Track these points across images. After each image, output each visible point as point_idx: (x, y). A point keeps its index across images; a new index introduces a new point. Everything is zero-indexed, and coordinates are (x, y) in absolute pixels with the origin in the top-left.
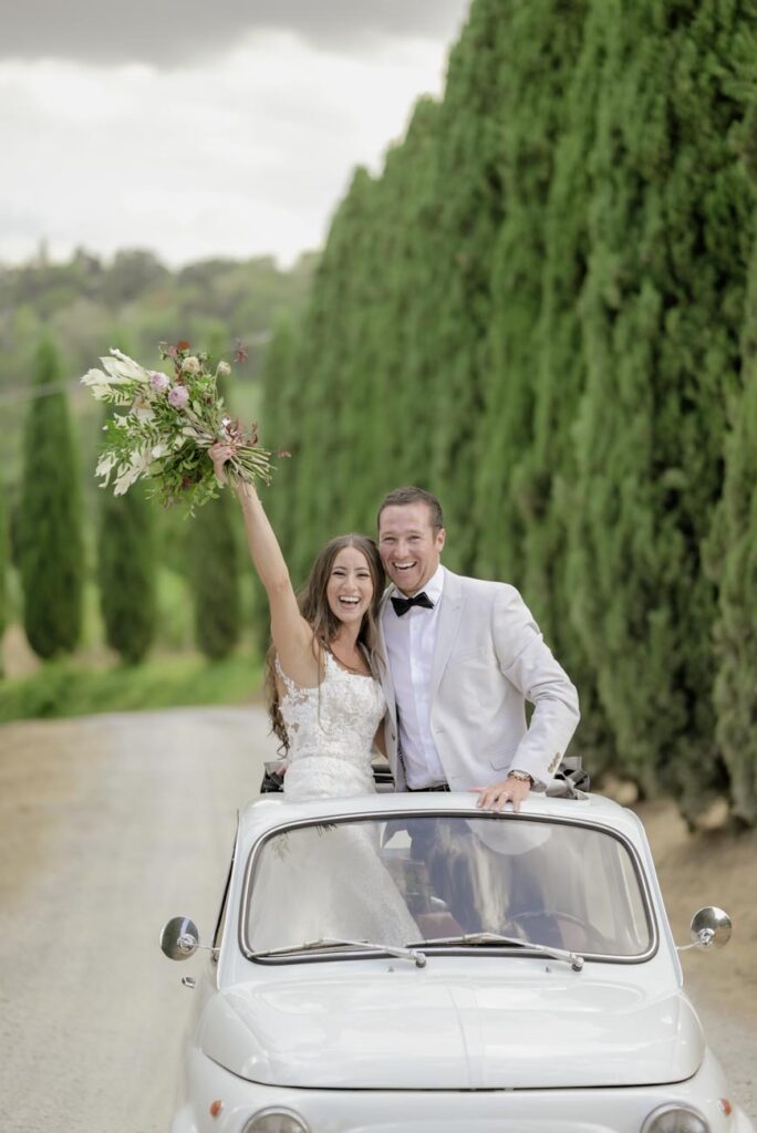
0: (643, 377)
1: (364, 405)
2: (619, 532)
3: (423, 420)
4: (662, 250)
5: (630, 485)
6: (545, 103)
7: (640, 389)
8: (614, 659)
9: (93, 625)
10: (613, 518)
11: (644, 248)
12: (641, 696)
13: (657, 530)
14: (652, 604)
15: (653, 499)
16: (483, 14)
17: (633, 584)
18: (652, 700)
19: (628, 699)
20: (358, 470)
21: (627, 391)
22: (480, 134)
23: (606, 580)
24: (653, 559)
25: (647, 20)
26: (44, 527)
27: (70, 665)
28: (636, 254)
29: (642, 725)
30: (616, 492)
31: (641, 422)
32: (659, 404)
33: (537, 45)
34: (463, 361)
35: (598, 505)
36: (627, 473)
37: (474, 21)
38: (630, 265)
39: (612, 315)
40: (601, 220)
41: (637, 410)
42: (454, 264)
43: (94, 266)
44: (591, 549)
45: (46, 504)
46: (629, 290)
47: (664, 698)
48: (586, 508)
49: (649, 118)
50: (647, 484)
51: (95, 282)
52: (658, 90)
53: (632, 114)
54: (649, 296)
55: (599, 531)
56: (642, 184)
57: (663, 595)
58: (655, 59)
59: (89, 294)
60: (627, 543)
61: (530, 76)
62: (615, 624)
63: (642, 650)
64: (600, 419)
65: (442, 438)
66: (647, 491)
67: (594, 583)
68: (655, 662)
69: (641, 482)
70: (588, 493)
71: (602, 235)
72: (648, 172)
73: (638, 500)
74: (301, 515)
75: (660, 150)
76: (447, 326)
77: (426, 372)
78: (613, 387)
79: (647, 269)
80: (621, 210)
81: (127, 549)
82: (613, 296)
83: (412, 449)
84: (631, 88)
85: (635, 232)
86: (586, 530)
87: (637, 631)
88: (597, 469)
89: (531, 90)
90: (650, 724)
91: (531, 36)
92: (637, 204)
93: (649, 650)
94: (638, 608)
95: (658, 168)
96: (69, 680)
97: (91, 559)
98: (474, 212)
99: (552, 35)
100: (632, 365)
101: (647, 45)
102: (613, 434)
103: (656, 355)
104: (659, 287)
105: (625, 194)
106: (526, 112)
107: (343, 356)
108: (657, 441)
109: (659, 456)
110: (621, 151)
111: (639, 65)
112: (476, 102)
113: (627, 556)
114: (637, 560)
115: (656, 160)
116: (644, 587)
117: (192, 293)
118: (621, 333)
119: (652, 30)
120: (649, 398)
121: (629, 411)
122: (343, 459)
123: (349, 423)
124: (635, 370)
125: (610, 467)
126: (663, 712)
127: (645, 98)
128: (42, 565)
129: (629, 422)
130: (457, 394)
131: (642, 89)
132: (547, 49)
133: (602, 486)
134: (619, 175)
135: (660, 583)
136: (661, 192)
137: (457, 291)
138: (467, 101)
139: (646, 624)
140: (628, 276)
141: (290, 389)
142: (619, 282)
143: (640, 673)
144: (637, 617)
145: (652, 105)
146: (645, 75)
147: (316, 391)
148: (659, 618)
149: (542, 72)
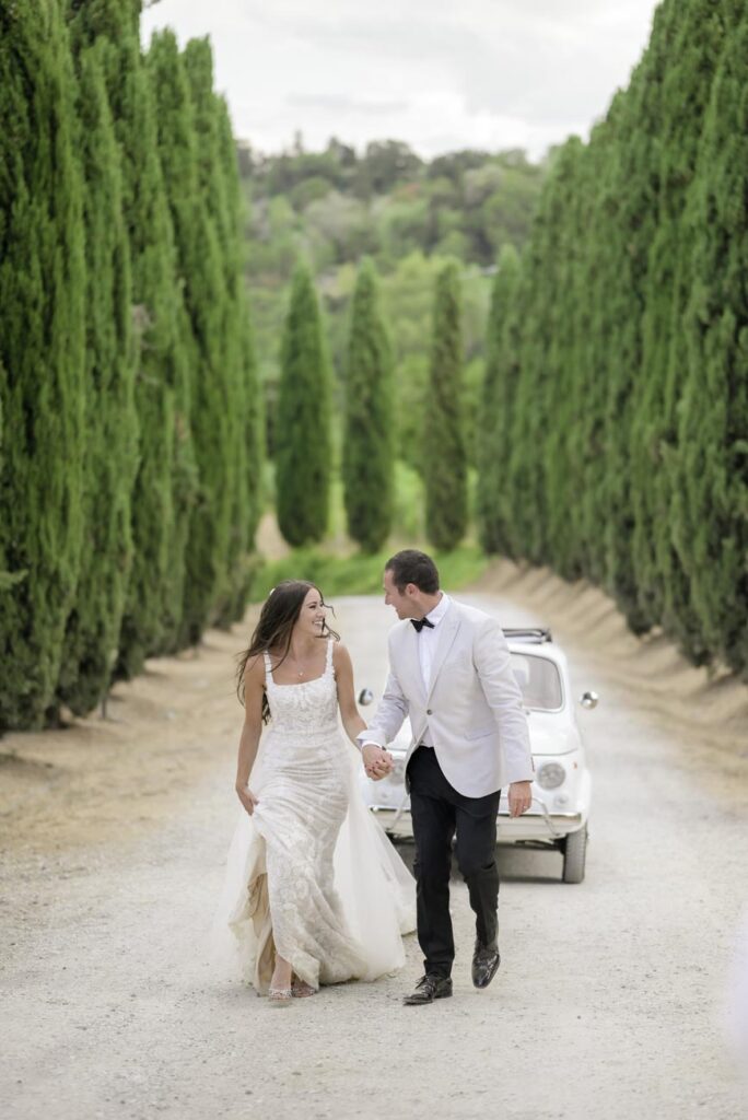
0: (722, 374)
1: (567, 343)
2: (704, 481)
3: (602, 368)
4: (739, 285)
5: (712, 449)
6: (689, 140)
7: (720, 383)
8: (699, 571)
9: (338, 517)
10: (700, 471)
11: (727, 284)
12: (716, 597)
13: (729, 482)
14: (724, 534)
15: (727, 460)
16: (654, 54)
17: (712, 518)
18: (723, 600)
19: (708, 599)
20: (560, 398)
21: (712, 384)
22: (649, 149)
23: (694, 517)
24: (726, 503)
25: (733, 121)
26: (297, 429)
27: (317, 551)
28: (721, 288)
29: (717, 618)
30: (702, 453)
31: (720, 405)
32: (733, 394)
33: (685, 96)
34: (630, 327)
35: (690, 462)
36: (710, 440)
37: (646, 58)
38: (718, 295)
39: (704, 328)
40: (698, 261)
41: (717, 397)
42: (625, 251)
43: (348, 155)
44: (685, 492)
45: (299, 409)
46: (716, 312)
47: (731, 599)
48: (683, 464)
49: (732, 192)
50: (723, 448)
51: (348, 172)
52: (739, 172)
53: (721, 188)
54: (728, 318)
55: (690, 481)
56: (727, 237)
57: (733, 527)
58: (738, 150)
59: (341, 185)
60: (709, 489)
61: (679, 119)
62: (700, 546)
63: (717, 565)
64: (695, 402)
65: (614, 387)
66: (724, 453)
67: (687, 517)
68: (725, 575)
69: (719, 449)
70: (685, 454)
71: (699, 271)
72: (731, 230)
73: (716, 460)
74: (517, 430)
75: (739, 215)
76: (620, 301)
77: (606, 330)
78: (703, 379)
79: (727, 298)
80: (711, 255)
81: (369, 452)
82: (704, 315)
83: (596, 390)
84: (722, 169)
85: (721, 271)
86: (682, 479)
87: (714, 552)
88: (691, 437)
89: (679, 129)
90: (723, 617)
91: (681, 88)
92: (723, 251)
93: (722, 566)
94: (715, 536)
95: (737, 228)
96: (316, 565)
97: (337, 458)
98: (642, 211)
99: (697, 88)
100: (716, 364)
101: (732, 140)
102: (703, 413)
103: (731, 359)
104: (735, 311)
105: (715, 244)
106: (675, 146)
107: (553, 298)
108: (730, 420)
109: (731, 430)
110: (713, 213)
111: (727, 153)
112: (646, 123)
113: (709, 499)
114: (715, 503)
115: (735, 222)
116: (719, 520)
117: (442, 186)
118: (709, 343)
119: (736, 129)
120: (726, 390)
121: (713, 398)
122: (550, 387)
123: (555, 358)
124: (717, 369)
125: (700, 435)
126: (731, 609)
127: (730, 178)
128: (294, 462)
129: (713, 406)
130: (625, 354)
131: (728, 171)
132: (692, 99)
133: (694, 447)
134: (712, 229)
135: (730, 519)
136: (739, 244)
137: (627, 274)
138: (640, 123)
139: (720, 547)
140: (715, 302)
141: (512, 319)
142: (709, 306)
143: (716, 581)
144: (714, 542)
145: (734, 183)
146: (730, 162)
147: (531, 325)
148: (729, 543)
149: (689, 117)
